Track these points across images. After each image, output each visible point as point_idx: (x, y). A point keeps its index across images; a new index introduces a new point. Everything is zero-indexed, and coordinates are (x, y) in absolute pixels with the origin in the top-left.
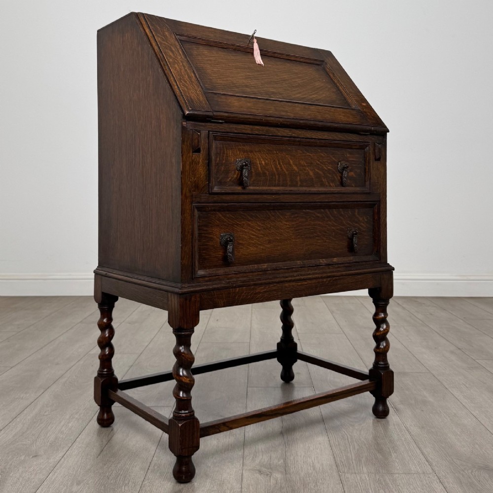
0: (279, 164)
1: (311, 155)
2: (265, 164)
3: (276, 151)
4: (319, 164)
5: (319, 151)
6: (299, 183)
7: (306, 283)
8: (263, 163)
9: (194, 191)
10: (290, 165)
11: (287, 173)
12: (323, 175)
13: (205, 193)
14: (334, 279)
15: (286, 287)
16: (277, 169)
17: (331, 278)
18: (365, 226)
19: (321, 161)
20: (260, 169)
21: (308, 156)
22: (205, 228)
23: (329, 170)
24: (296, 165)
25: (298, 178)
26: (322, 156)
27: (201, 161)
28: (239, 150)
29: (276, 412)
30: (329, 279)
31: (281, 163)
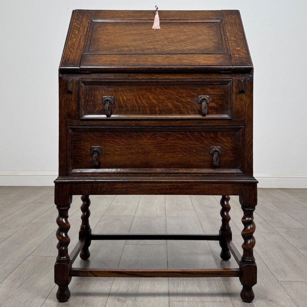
0: (140, 99)
1: (170, 91)
2: (127, 99)
3: (137, 90)
4: (177, 98)
5: (178, 88)
6: (158, 112)
7: (160, 185)
8: (125, 98)
9: (68, 118)
10: (150, 99)
11: (147, 105)
12: (182, 106)
13: (76, 120)
14: (189, 184)
15: (142, 186)
16: (137, 102)
17: (186, 184)
18: (229, 146)
19: (180, 95)
20: (122, 103)
21: (167, 92)
22: (79, 142)
23: (189, 102)
24: (156, 99)
25: (157, 109)
26: (181, 92)
27: (73, 99)
28: (105, 90)
29: (134, 274)
30: (184, 184)
31: (141, 98)
